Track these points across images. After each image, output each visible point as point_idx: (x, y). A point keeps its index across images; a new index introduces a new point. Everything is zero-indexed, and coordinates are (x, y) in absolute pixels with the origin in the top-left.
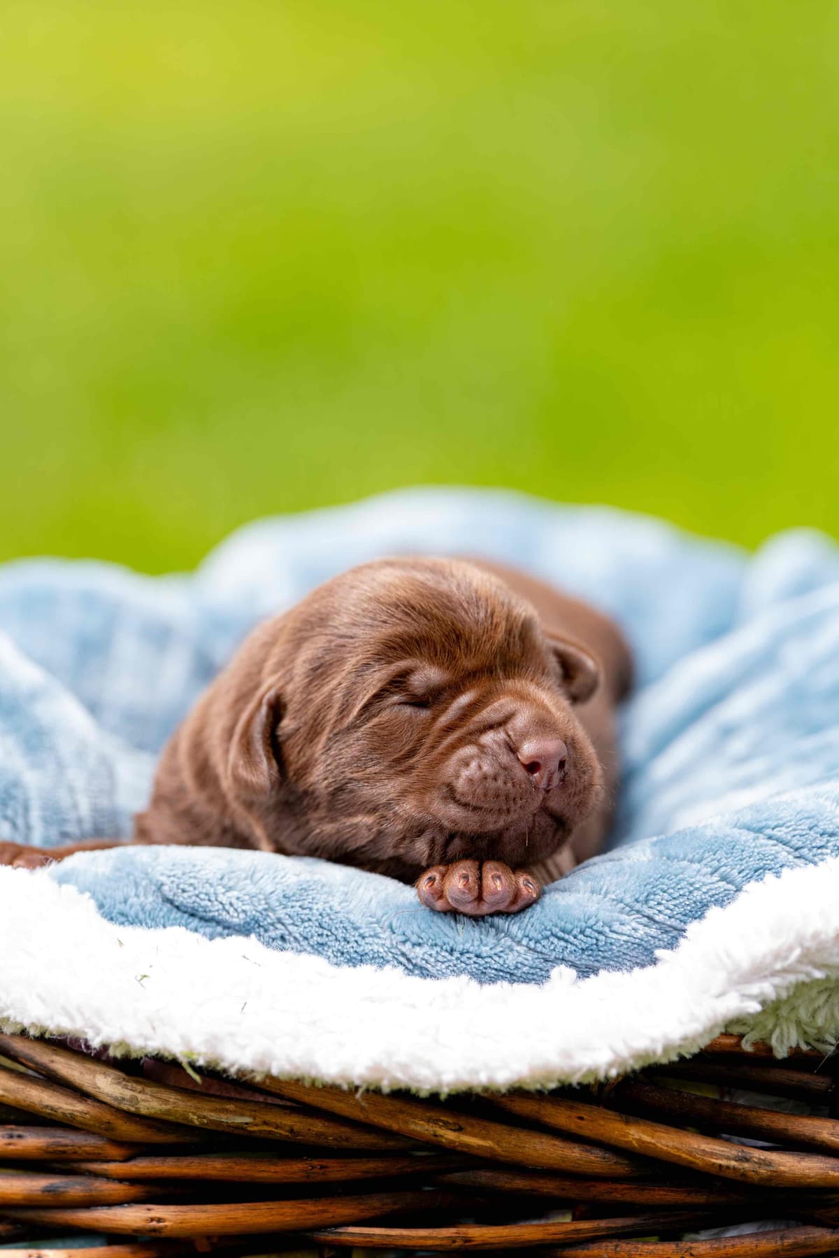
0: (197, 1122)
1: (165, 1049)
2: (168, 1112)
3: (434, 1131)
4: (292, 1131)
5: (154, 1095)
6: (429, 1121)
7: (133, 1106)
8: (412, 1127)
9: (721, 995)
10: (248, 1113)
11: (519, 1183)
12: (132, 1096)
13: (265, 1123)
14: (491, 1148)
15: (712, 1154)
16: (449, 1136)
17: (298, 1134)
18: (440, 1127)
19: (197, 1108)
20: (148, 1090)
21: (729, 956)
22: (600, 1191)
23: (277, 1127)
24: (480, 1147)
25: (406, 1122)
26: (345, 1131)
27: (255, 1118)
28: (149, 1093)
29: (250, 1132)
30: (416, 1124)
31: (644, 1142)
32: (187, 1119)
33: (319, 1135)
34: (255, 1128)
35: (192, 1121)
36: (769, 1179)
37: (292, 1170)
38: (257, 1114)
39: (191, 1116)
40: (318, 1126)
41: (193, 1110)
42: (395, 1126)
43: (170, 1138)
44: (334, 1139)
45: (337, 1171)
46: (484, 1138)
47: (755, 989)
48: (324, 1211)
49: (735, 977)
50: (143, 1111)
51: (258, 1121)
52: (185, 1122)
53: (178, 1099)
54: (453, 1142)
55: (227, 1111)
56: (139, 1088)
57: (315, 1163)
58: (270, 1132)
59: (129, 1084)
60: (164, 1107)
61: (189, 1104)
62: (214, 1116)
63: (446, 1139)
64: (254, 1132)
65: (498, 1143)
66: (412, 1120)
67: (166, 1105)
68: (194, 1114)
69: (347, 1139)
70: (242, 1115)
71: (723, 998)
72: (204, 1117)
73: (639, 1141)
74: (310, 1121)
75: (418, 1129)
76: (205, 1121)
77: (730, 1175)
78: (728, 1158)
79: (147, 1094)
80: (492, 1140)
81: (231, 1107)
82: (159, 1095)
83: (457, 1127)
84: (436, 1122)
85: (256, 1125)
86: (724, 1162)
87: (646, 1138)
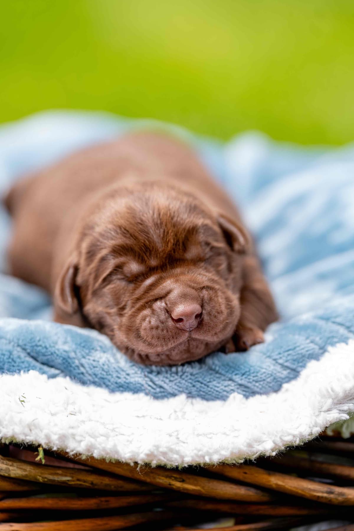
0: (41, 480)
1: (36, 441)
2: (26, 476)
3: (170, 482)
4: (92, 483)
5: (19, 467)
6: (167, 477)
7: (6, 473)
8: (158, 480)
9: (329, 410)
10: (69, 475)
11: (209, 506)
12: (6, 468)
13: (78, 480)
14: (199, 490)
15: (314, 491)
16: (177, 484)
17: (96, 485)
18: (173, 480)
19: (42, 473)
20: (15, 464)
21: (333, 390)
22: (253, 509)
23: (85, 482)
24: (194, 490)
25: (154, 478)
26: (120, 483)
27: (72, 477)
28: (16, 466)
29: (70, 485)
30: (160, 479)
31: (279, 485)
32: (36, 479)
33: (107, 485)
34: (73, 483)
35: (38, 480)
36: (343, 502)
37: (91, 503)
38: (74, 475)
39: (38, 477)
40: (106, 481)
41: (39, 474)
42: (148, 480)
43: (25, 488)
44: (115, 487)
45: (114, 503)
46: (195, 485)
47: (346, 407)
48: (107, 524)
49: (335, 401)
50: (12, 475)
51: (75, 479)
52: (35, 480)
53: (31, 469)
54: (179, 488)
55: (57, 474)
56: (10, 463)
57: (103, 499)
58: (80, 485)
59: (4, 461)
60: (24, 473)
61: (37, 471)
62: (51, 477)
63: (176, 486)
64: (72, 485)
65: (203, 487)
66: (158, 477)
67: (25, 472)
68: (40, 476)
69: (121, 487)
70: (66, 476)
71: (329, 412)
72: (46, 478)
73: (276, 484)
74: (102, 478)
75: (161, 481)
76: (46, 480)
77: (324, 501)
78: (323, 492)
79: (15, 467)
80: (200, 486)
81: (60, 472)
82: (21, 467)
83: (181, 480)
84: (170, 477)
85: (73, 481)
86: (320, 494)
87: (280, 483)
